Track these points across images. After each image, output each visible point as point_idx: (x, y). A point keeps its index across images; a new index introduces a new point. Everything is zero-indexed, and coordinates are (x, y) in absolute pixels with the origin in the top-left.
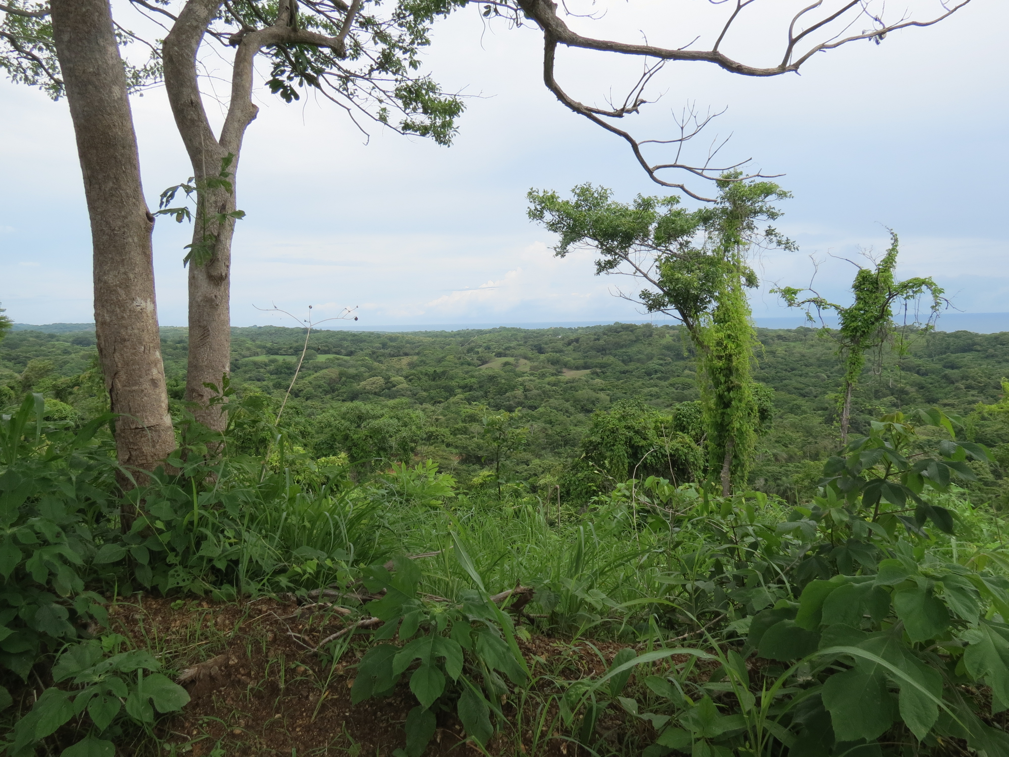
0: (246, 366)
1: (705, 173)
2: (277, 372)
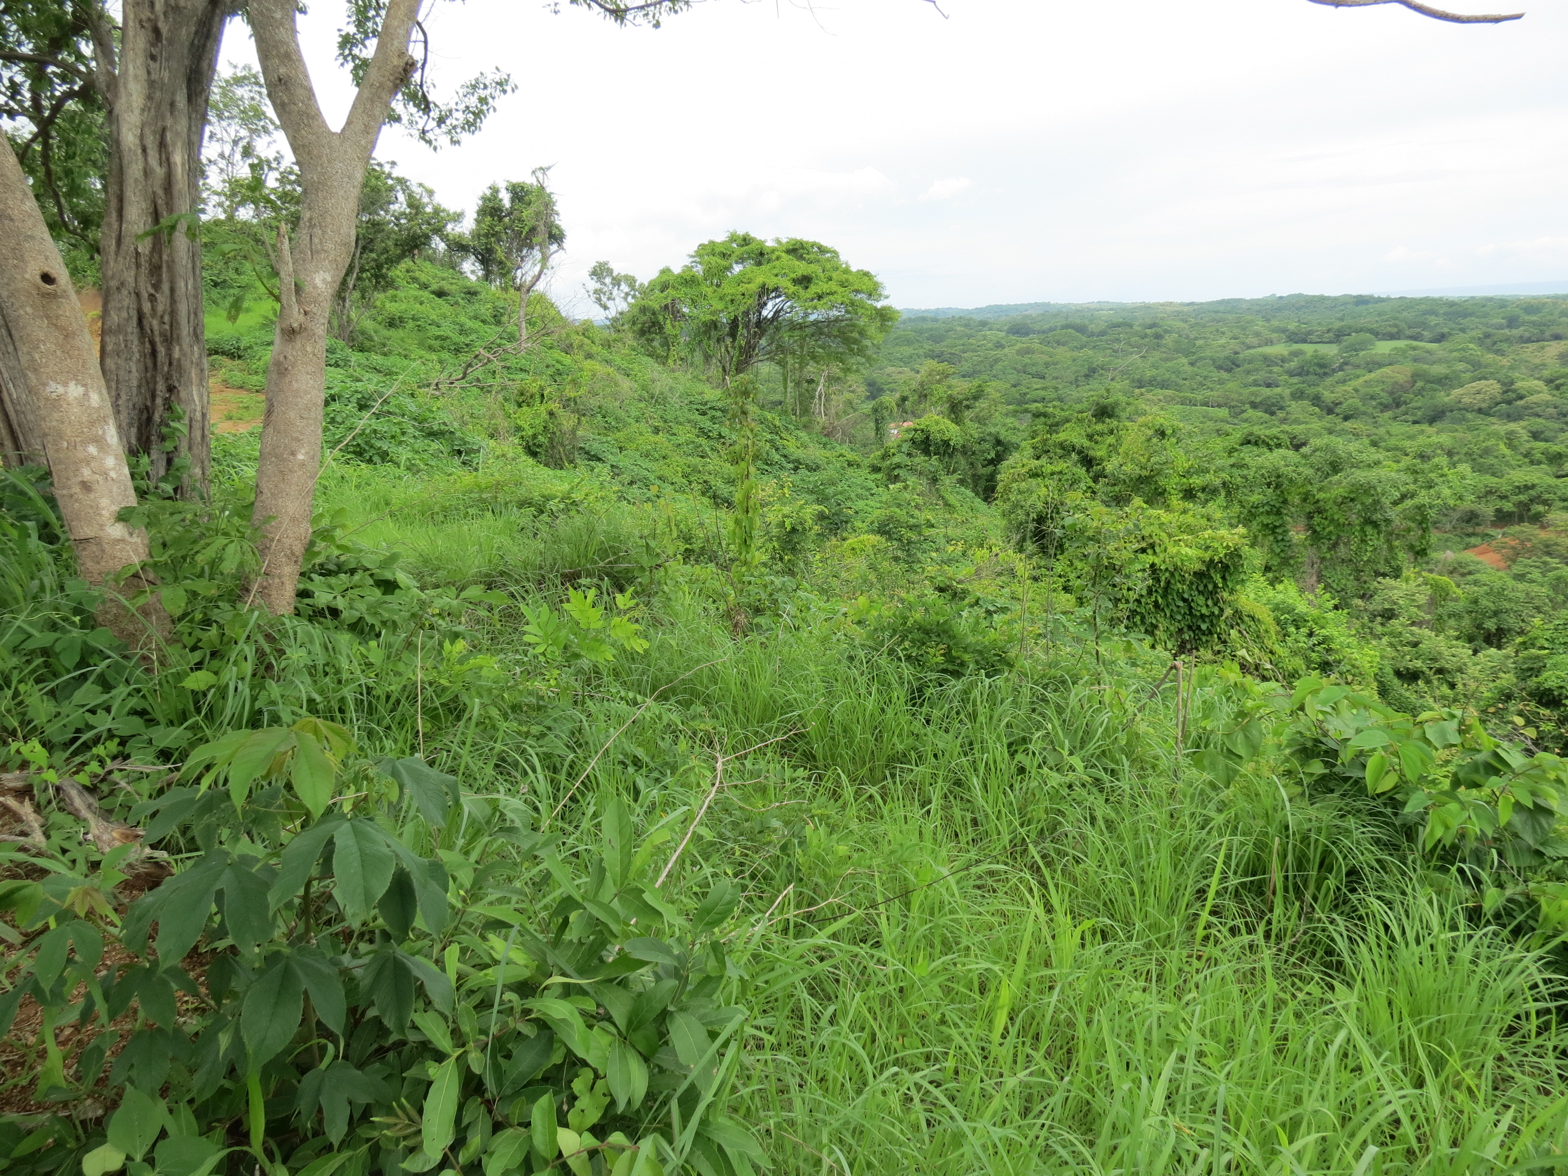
0: (1250, 362)
2: (1301, 372)
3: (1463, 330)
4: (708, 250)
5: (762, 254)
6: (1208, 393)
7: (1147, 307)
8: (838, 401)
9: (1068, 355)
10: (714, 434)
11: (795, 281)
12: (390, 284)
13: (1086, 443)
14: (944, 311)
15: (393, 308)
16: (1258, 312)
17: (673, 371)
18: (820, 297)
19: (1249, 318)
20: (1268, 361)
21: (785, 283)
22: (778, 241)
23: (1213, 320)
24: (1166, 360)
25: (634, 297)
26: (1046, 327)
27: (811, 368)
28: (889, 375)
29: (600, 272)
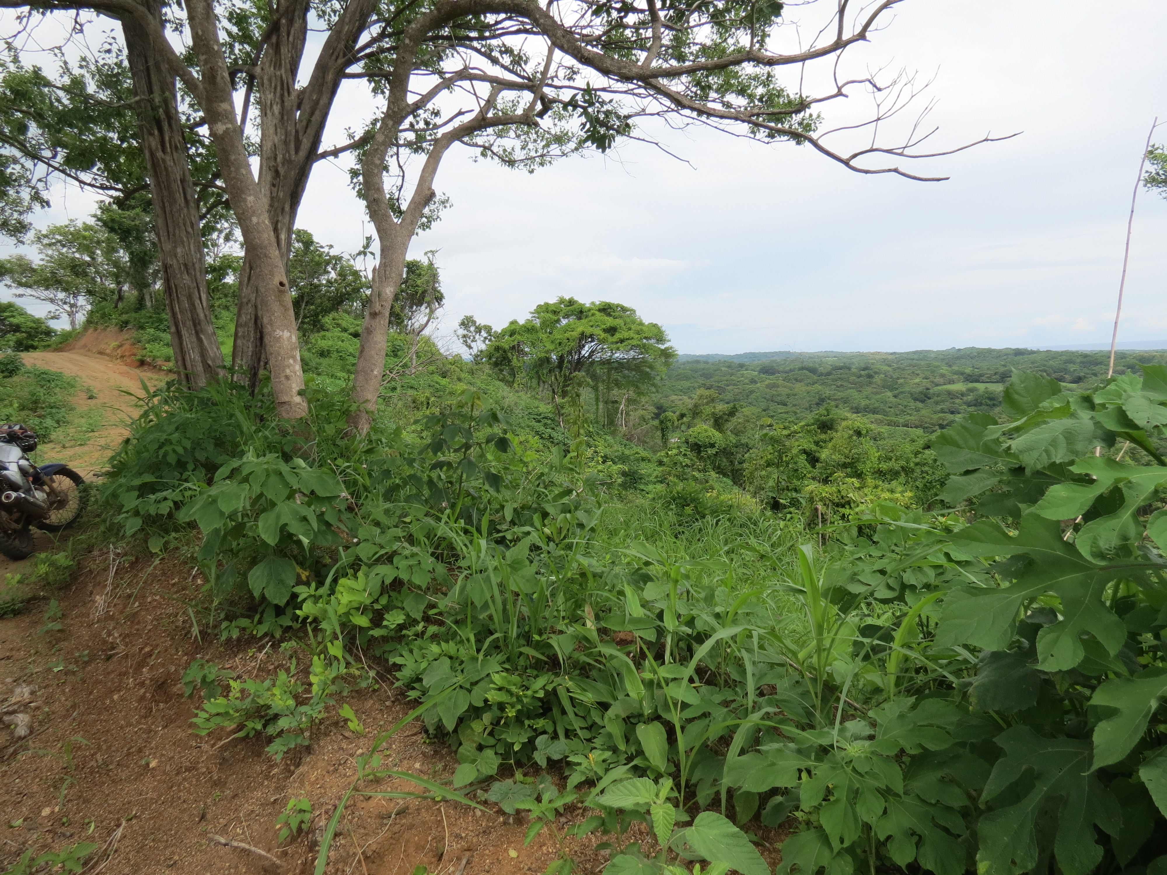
0: (938, 395)
1: (907, 152)
2: (976, 403)
3: (1095, 375)
4: (544, 309)
5: (581, 312)
6: (908, 417)
7: (861, 355)
8: (635, 416)
9: (804, 388)
10: (546, 436)
11: (605, 331)
12: (322, 328)
13: (814, 447)
14: (713, 356)
15: (324, 344)
16: (943, 360)
17: (517, 391)
18: (622, 341)
19: (937, 364)
20: (950, 394)
21: (597, 331)
22: (593, 303)
23: (910, 365)
24: (877, 393)
25: (490, 340)
26: (788, 368)
27: (615, 392)
28: (673, 401)
29: (467, 323)
